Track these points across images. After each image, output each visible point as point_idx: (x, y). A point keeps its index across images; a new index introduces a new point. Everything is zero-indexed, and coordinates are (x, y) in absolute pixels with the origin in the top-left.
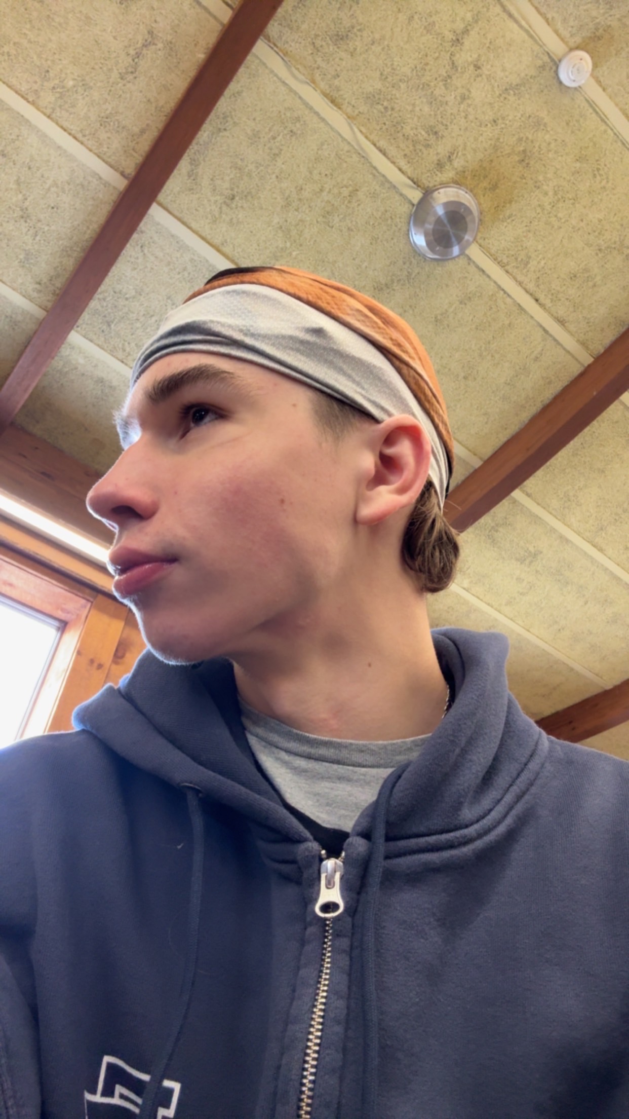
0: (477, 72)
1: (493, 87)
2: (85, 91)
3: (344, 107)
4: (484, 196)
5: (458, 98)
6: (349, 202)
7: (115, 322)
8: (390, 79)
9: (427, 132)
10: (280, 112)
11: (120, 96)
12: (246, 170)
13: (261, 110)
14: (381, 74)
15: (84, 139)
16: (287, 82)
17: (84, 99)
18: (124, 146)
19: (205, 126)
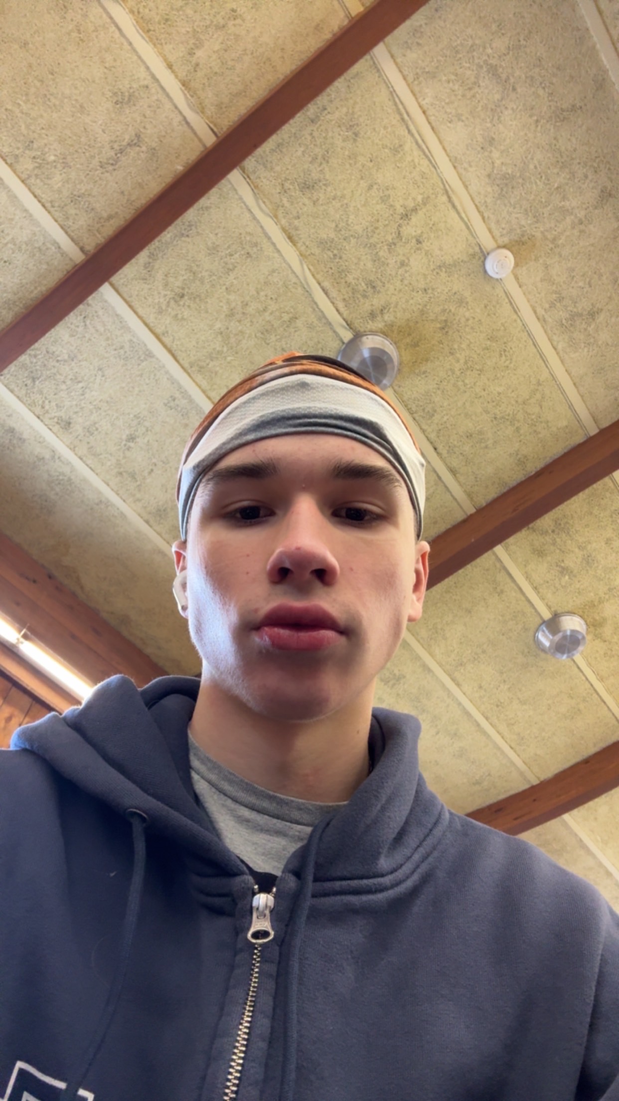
0: (418, 246)
2: (64, 168)
3: (299, 245)
4: (405, 350)
5: (398, 263)
6: (288, 326)
7: (40, 380)
8: (343, 232)
9: (366, 285)
10: (241, 234)
11: (96, 182)
12: (200, 276)
13: (224, 228)
14: (337, 226)
15: (52, 210)
16: (252, 210)
17: (61, 174)
18: (89, 226)
19: (170, 228)
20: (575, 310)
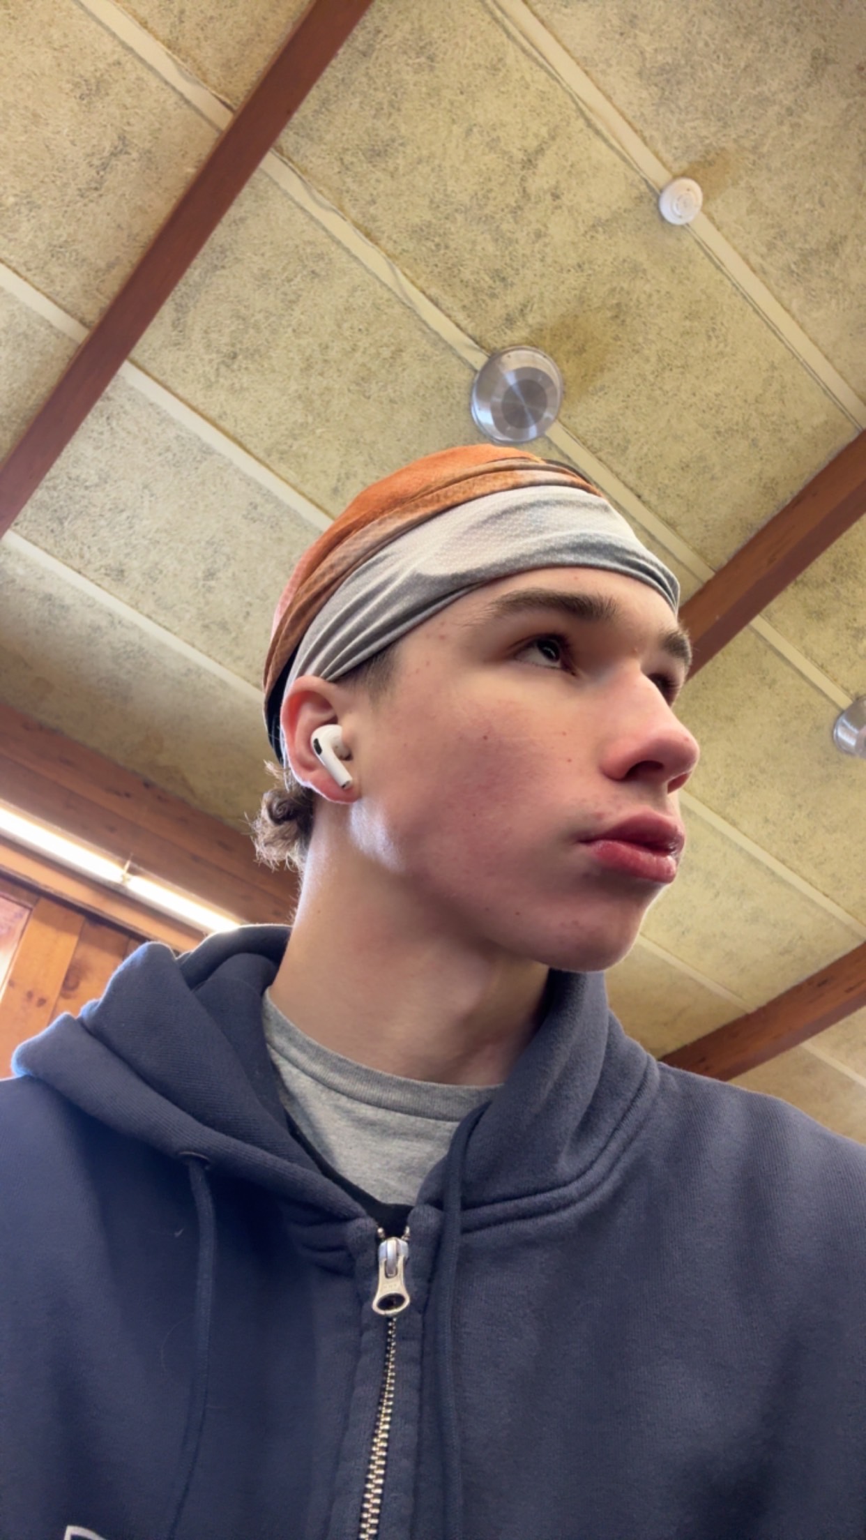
0: (556, 203)
1: (576, 222)
2: (31, 211)
3: (383, 242)
4: (568, 361)
5: (532, 235)
6: (391, 366)
7: (69, 519)
8: (442, 208)
9: (492, 278)
10: (297, 247)
11: (79, 220)
12: (252, 321)
13: (272, 243)
14: (432, 201)
15: (29, 275)
16: (307, 207)
17: (29, 220)
18: (84, 285)
19: (197, 262)
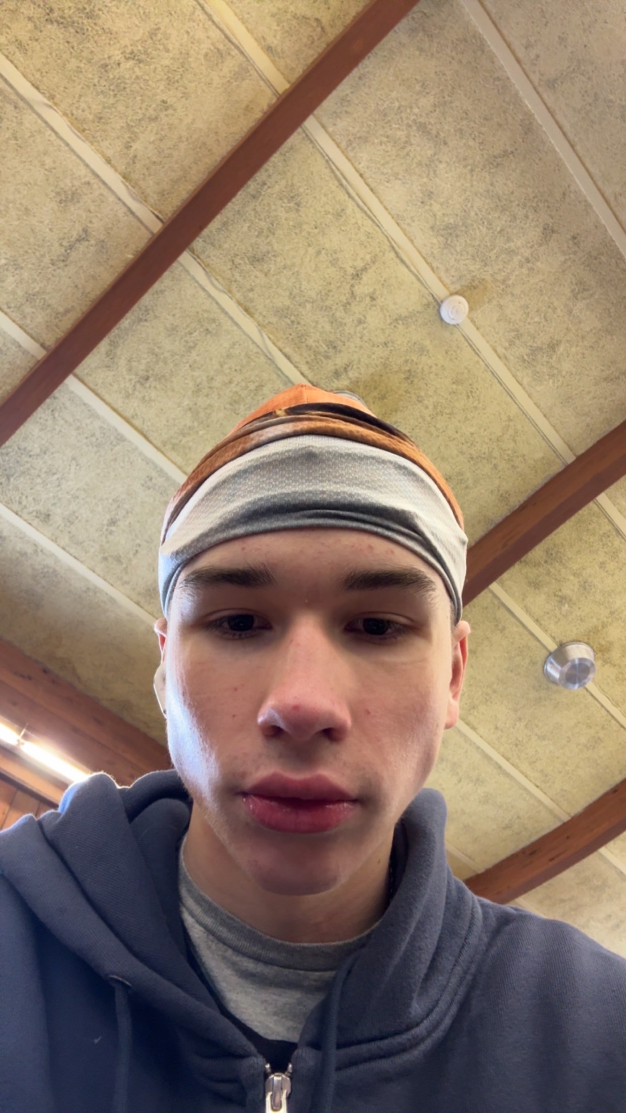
0: (372, 303)
1: (385, 316)
2: (16, 270)
3: (256, 316)
4: (374, 403)
5: (355, 321)
6: (255, 395)
7: (15, 476)
8: (297, 299)
9: (327, 346)
10: (198, 313)
11: (49, 279)
12: (162, 357)
13: (181, 308)
14: (291, 294)
16: (207, 288)
17: (13, 276)
18: (47, 322)
19: (129, 315)
20: (535, 345)
